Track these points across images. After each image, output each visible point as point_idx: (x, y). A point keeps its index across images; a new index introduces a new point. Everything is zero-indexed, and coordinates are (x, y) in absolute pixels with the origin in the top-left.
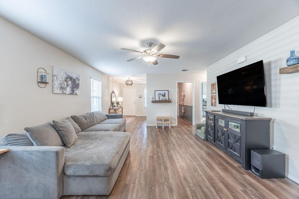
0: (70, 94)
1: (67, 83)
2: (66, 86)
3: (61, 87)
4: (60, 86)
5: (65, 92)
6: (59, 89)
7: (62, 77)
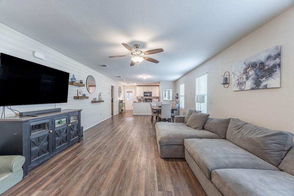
0: (252, 89)
1: (247, 75)
2: (244, 80)
3: (239, 83)
4: (237, 82)
5: (243, 88)
6: (236, 86)
7: (239, 71)
